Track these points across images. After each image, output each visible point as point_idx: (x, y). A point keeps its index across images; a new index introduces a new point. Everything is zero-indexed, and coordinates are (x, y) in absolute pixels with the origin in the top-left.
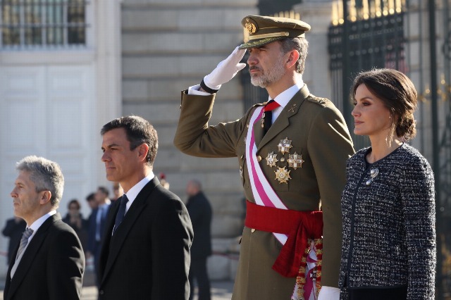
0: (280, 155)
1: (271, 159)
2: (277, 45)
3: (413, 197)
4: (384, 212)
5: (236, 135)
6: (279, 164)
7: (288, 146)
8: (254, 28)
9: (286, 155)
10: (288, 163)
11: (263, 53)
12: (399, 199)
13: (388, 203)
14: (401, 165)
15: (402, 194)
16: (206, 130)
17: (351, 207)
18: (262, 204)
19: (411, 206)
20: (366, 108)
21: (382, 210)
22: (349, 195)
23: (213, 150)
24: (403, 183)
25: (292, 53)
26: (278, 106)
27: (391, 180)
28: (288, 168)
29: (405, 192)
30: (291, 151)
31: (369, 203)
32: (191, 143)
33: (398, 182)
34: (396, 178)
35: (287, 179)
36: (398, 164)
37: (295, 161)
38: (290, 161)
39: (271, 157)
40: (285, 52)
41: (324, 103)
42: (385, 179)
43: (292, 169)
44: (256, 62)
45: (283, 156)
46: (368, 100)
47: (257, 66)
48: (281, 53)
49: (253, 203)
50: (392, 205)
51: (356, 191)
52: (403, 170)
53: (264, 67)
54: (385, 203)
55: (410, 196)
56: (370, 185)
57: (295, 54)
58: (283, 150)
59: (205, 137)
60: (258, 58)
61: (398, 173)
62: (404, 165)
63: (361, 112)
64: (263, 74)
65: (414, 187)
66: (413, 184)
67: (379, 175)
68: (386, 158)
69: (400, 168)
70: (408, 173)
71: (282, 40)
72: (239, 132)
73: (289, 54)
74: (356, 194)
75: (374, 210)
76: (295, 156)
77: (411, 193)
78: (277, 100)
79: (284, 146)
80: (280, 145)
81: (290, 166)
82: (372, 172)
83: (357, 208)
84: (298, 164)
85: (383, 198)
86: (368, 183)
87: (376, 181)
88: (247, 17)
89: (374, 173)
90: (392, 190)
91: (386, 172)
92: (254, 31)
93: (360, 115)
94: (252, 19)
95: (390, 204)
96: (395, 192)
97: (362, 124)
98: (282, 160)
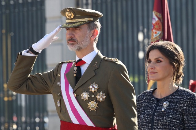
0: (91, 93)
1: (85, 96)
2: (86, 26)
3: (192, 118)
4: (174, 127)
5: (51, 81)
6: (90, 99)
7: (96, 87)
8: (73, 16)
9: (95, 93)
10: (96, 98)
11: (77, 31)
12: (183, 119)
13: (177, 122)
14: (184, 99)
15: (185, 117)
16: (29, 78)
17: (150, 125)
18: (78, 123)
19: (191, 124)
20: (158, 64)
21: (173, 126)
22: (147, 118)
23: (34, 90)
24: (186, 110)
25: (94, 31)
26: (84, 63)
27: (178, 108)
28: (96, 101)
29: (187, 115)
30: (99, 90)
31: (165, 122)
32: (20, 86)
33: (182, 109)
34: (181, 107)
35: (96, 108)
36: (181, 99)
37: (101, 97)
38: (98, 97)
39: (85, 94)
40: (91, 31)
41: (117, 61)
42: (174, 107)
43: (99, 101)
44: (73, 36)
45: (93, 94)
46: (160, 59)
47: (74, 38)
48: (88, 31)
49: (71, 123)
50: (179, 123)
51: (153, 115)
52: (185, 102)
53: (79, 40)
54: (175, 122)
55: (190, 118)
56: (164, 111)
57: (95, 31)
58: (93, 90)
59: (29, 82)
60: (74, 34)
61: (182, 104)
62: (187, 99)
63: (155, 66)
64: (78, 43)
65: (192, 112)
66: (192, 110)
67: (169, 105)
68: (171, 95)
69: (183, 101)
70: (189, 104)
71: (89, 23)
72: (53, 79)
73: (92, 31)
74: (153, 117)
75: (168, 126)
76: (101, 93)
77: (191, 115)
78: (84, 59)
79: (93, 88)
80: (91, 87)
81: (98, 100)
82: (165, 103)
83: (155, 125)
84: (103, 99)
85: (174, 119)
86: (163, 110)
87: (168, 109)
88: (68, 8)
89: (166, 104)
90: (179, 114)
91: (174, 103)
92: (72, 17)
93: (155, 68)
94: (71, 10)
95: (178, 123)
96: (180, 115)
97: (156, 74)
98: (93, 96)
